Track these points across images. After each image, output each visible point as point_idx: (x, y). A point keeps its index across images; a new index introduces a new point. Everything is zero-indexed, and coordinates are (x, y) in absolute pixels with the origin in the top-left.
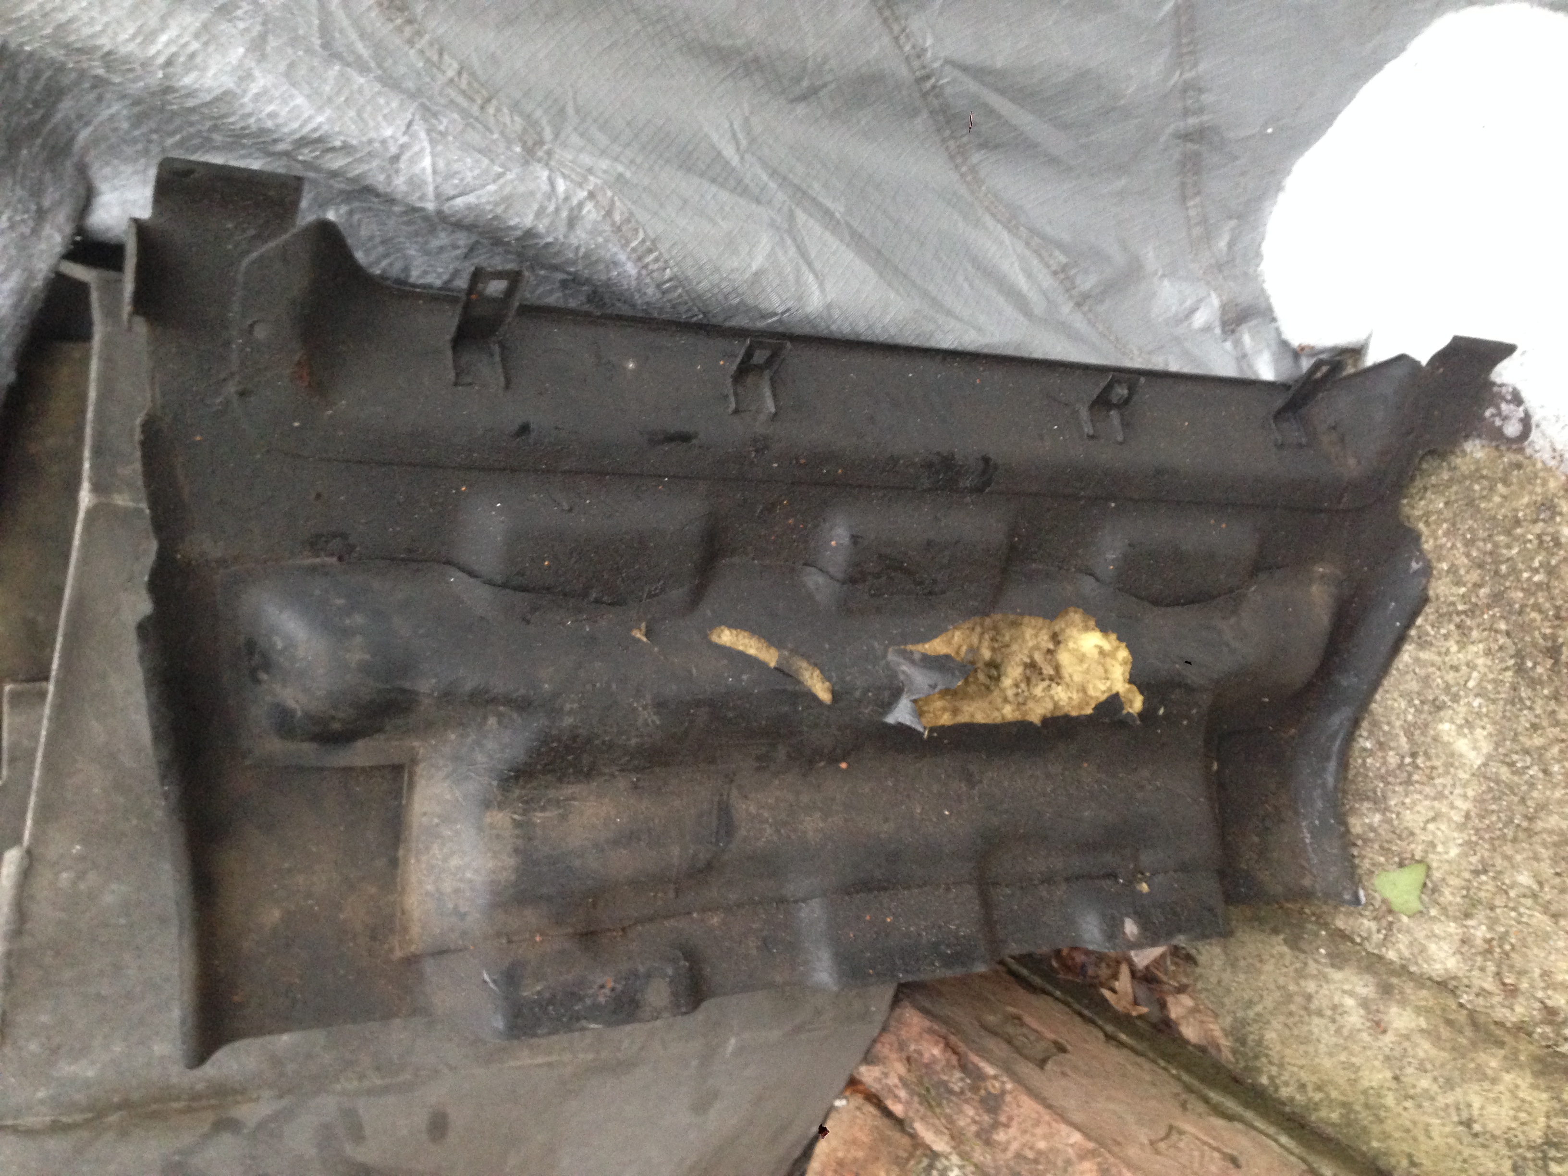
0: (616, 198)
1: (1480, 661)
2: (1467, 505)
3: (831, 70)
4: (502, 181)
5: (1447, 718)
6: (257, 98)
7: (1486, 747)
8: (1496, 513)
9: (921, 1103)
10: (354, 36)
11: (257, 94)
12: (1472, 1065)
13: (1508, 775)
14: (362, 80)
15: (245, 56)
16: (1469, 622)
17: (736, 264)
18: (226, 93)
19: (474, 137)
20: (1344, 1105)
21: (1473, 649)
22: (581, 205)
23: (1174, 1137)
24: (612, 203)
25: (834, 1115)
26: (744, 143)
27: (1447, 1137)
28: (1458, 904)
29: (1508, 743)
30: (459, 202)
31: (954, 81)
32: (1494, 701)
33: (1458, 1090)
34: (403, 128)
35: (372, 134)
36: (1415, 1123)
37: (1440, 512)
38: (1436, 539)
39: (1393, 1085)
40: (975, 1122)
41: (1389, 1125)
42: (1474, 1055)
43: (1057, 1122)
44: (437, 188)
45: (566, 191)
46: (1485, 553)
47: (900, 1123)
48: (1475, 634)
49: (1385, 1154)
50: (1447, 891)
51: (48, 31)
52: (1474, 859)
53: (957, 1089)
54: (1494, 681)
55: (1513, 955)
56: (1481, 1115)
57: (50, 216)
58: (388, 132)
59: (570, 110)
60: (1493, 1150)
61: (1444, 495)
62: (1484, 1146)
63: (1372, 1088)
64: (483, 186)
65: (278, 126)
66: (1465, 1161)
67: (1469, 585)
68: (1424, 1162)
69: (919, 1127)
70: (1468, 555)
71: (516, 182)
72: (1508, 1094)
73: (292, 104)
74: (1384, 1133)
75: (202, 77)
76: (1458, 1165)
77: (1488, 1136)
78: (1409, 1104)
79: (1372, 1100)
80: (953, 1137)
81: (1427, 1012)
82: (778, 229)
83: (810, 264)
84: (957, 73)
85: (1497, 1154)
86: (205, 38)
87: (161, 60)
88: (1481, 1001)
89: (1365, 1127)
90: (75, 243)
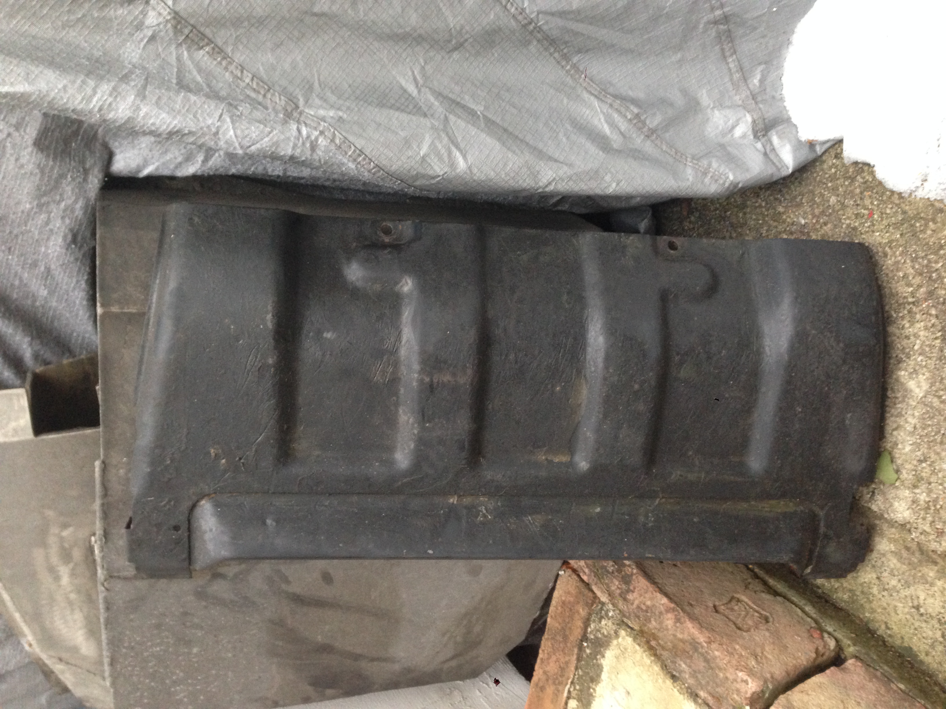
0: (336, 132)
1: (922, 333)
2: (913, 235)
3: (467, 32)
4: (271, 135)
5: (903, 368)
6: (144, 118)
7: (925, 386)
8: (929, 241)
9: (595, 577)
10: (195, 73)
11: (143, 116)
12: (920, 574)
13: (938, 403)
14: (195, 98)
15: (135, 99)
16: (914, 309)
17: (410, 154)
18: (129, 118)
19: (258, 114)
20: (850, 591)
21: (918, 325)
22: (317, 139)
23: (733, 603)
24: (334, 135)
25: (559, 578)
26: (421, 81)
27: (906, 614)
28: (910, 479)
29: (937, 384)
30: (253, 148)
31: (547, 23)
32: (930, 358)
33: (912, 588)
34: (217, 118)
35: (203, 125)
36: (888, 604)
37: (897, 240)
38: (896, 257)
39: (877, 582)
40: (618, 588)
41: (874, 605)
42: (921, 569)
43: (656, 592)
44: (240, 144)
45: (308, 133)
46: (923, 266)
47: (587, 585)
48: (918, 316)
49: (873, 620)
50: (904, 472)
51: (46, 105)
52: (919, 453)
53: (611, 571)
54: (929, 346)
55: (941, 511)
56: (924, 603)
57: (91, 172)
58: (210, 122)
59: (316, 85)
60: (931, 624)
61: (899, 229)
62: (926, 621)
63: (865, 582)
64: (262, 139)
65: (157, 129)
66: (916, 629)
67: (915, 286)
68: (894, 627)
69: (594, 588)
70: (913, 267)
71: (279, 135)
72: (939, 593)
73: (161, 118)
74: (872, 609)
75: (116, 113)
76: (912, 631)
77: (928, 616)
78: (885, 593)
79: (865, 590)
80: (610, 595)
81: (895, 541)
82: (437, 129)
83: (457, 147)
84: (549, 18)
85: (933, 627)
86: (115, 94)
87: (96, 109)
88: (923, 537)
89: (862, 605)
90: (105, 181)
